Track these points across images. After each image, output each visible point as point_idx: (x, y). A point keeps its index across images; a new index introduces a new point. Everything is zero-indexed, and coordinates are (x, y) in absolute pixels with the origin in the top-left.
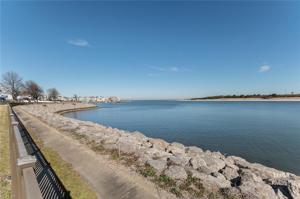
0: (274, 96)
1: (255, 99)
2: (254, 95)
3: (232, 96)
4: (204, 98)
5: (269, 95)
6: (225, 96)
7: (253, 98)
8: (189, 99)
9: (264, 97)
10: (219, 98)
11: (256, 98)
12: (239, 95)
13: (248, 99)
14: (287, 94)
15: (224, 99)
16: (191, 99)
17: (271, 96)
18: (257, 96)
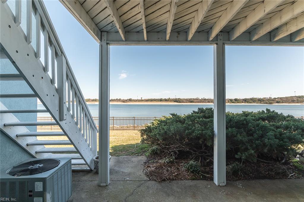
0: (130, 100)
5: (127, 99)
6: (92, 99)
9: (124, 101)
11: (118, 101)
13: (113, 103)
15: (92, 102)
17: (128, 101)
18: (119, 100)
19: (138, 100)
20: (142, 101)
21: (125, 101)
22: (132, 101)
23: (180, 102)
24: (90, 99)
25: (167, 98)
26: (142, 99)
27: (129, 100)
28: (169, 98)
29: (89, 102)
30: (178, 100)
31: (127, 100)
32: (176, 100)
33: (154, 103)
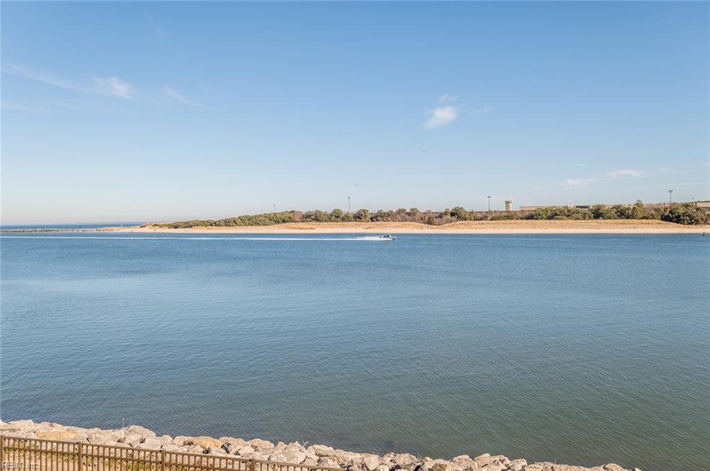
0: (457, 215)
1: (402, 227)
2: (400, 212)
3: (330, 212)
4: (227, 223)
5: (443, 211)
6: (304, 211)
7: (398, 223)
8: (161, 227)
9: (429, 220)
10: (284, 221)
11: (406, 220)
12: (354, 210)
13: (382, 227)
14: (491, 210)
15: (301, 225)
16: (170, 226)
17: (449, 217)
18: (409, 214)
19: (489, 212)
20: (509, 216)
21: (437, 221)
22: (465, 219)
23: (693, 221)
24: (296, 210)
25: (628, 202)
26: (512, 208)
27: (452, 214)
28: (639, 205)
29: (291, 224)
30: (681, 211)
31: (446, 213)
32: (672, 216)
33: (563, 227)
